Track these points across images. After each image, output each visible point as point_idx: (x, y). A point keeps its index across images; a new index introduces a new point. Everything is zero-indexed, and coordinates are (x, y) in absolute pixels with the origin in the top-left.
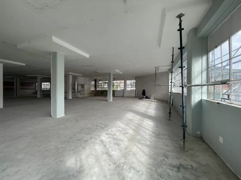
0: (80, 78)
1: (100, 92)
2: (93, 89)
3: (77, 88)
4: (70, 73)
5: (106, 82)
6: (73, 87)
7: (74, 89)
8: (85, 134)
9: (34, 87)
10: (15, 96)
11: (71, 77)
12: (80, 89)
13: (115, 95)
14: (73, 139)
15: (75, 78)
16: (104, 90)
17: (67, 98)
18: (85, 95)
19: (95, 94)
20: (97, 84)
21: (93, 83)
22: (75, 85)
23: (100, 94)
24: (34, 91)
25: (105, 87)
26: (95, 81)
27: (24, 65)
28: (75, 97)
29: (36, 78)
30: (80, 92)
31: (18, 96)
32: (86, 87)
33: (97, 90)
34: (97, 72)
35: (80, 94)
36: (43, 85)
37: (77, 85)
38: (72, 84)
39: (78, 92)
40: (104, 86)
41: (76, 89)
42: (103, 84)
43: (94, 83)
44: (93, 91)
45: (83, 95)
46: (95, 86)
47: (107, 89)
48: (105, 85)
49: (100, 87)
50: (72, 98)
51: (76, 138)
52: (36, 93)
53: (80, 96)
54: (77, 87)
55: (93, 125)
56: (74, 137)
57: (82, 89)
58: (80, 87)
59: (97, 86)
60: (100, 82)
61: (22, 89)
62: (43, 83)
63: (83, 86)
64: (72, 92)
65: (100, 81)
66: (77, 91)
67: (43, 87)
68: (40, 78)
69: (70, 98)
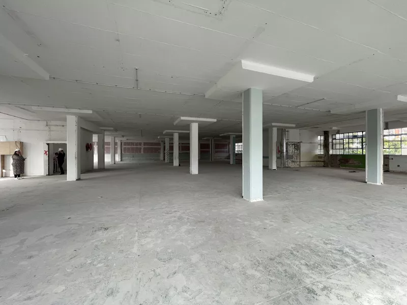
0: (291, 131)
1: (339, 158)
2: (320, 151)
3: (287, 151)
4: (273, 124)
5: (355, 134)
6: (279, 149)
7: (280, 151)
8: (306, 265)
9: (227, 150)
10: (210, 161)
11: (275, 130)
12: (291, 152)
13: (391, 169)
14: (275, 264)
15: (282, 132)
16: (351, 153)
17: (270, 168)
18: (302, 165)
19: (324, 162)
20: (330, 140)
21: (320, 139)
22: (282, 145)
23: (338, 162)
24: (227, 154)
25: (355, 146)
26: (326, 134)
27: (215, 120)
28: (282, 167)
29: (228, 137)
30: (292, 157)
31: (213, 160)
32: (304, 148)
33: (331, 152)
34: (332, 112)
35: (293, 161)
36: (236, 147)
37: (287, 144)
38: (277, 142)
39: (288, 157)
40: (351, 146)
41: (285, 151)
42: (346, 141)
43: (322, 138)
44: (320, 156)
45: (298, 163)
46: (326, 146)
47: (360, 152)
48: (353, 143)
49: (338, 146)
50: (277, 167)
51: (283, 265)
52: (229, 158)
53: (291, 165)
54: (287, 148)
55: (329, 246)
56: (278, 260)
57: (296, 151)
58: (291, 149)
59: (330, 144)
60: (338, 136)
61: (216, 152)
62: (236, 144)
63: (297, 146)
64: (278, 158)
65: (338, 132)
66: (287, 154)
67: (236, 150)
68: (233, 137)
69: (274, 167)
